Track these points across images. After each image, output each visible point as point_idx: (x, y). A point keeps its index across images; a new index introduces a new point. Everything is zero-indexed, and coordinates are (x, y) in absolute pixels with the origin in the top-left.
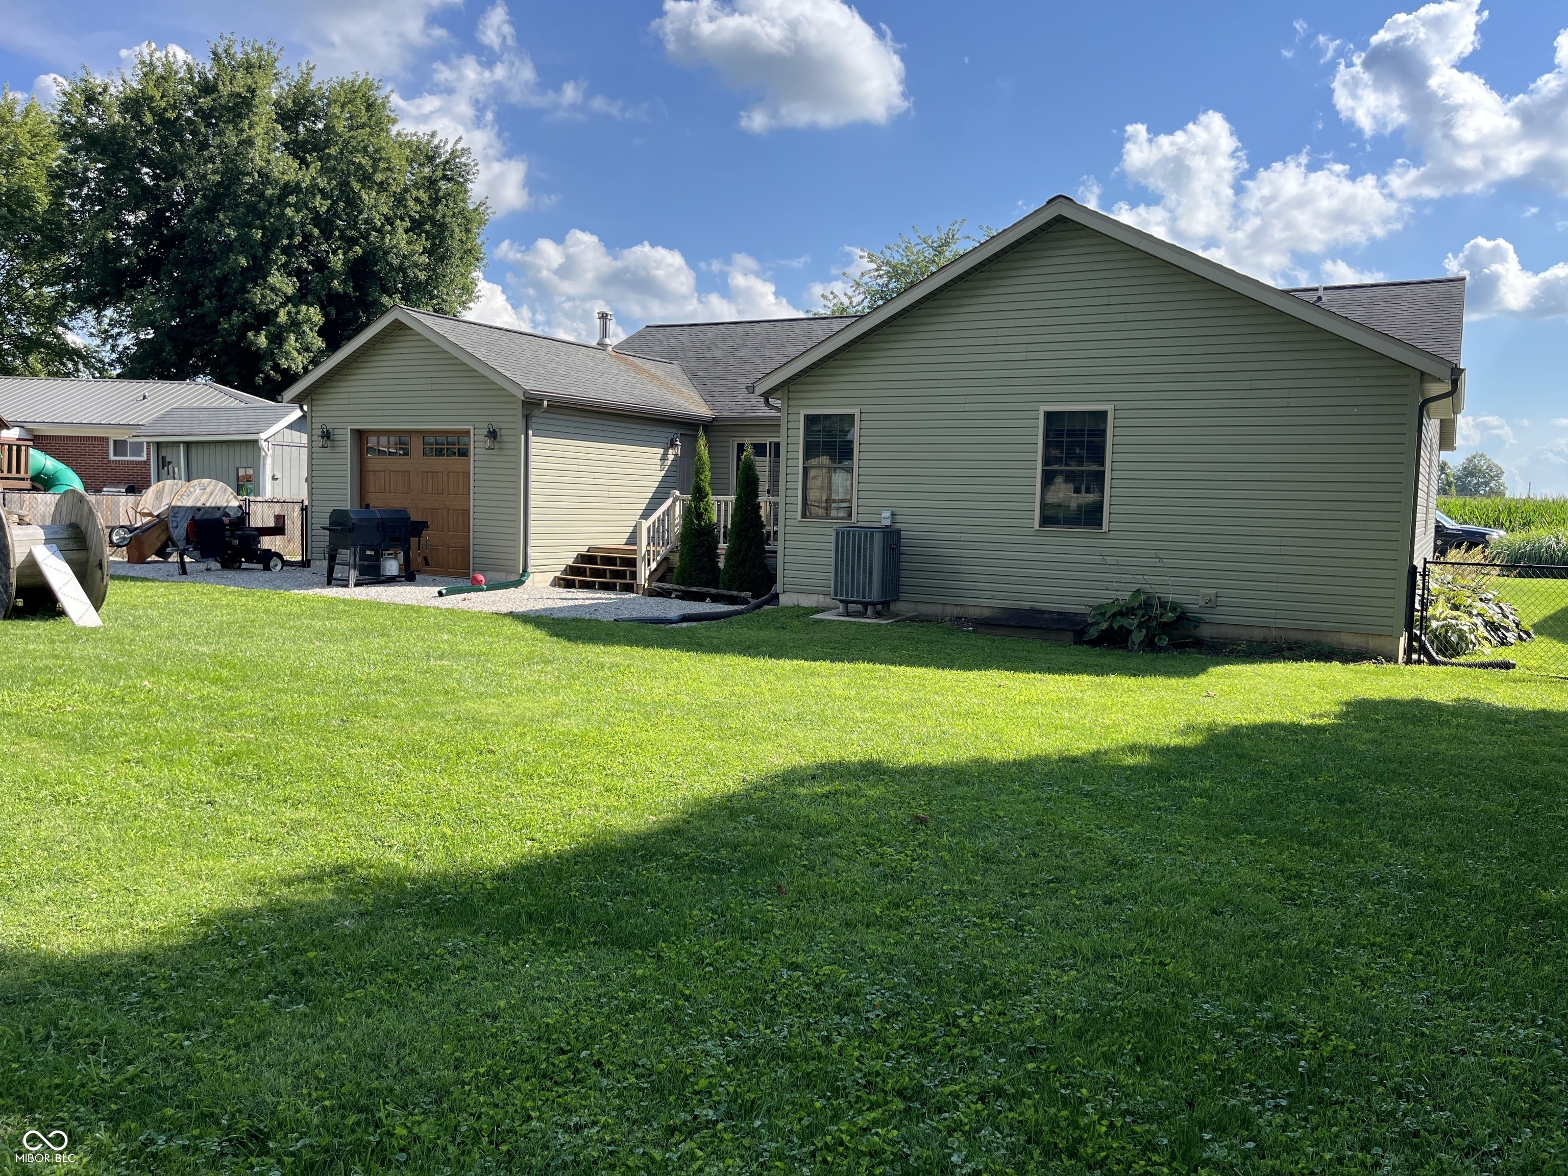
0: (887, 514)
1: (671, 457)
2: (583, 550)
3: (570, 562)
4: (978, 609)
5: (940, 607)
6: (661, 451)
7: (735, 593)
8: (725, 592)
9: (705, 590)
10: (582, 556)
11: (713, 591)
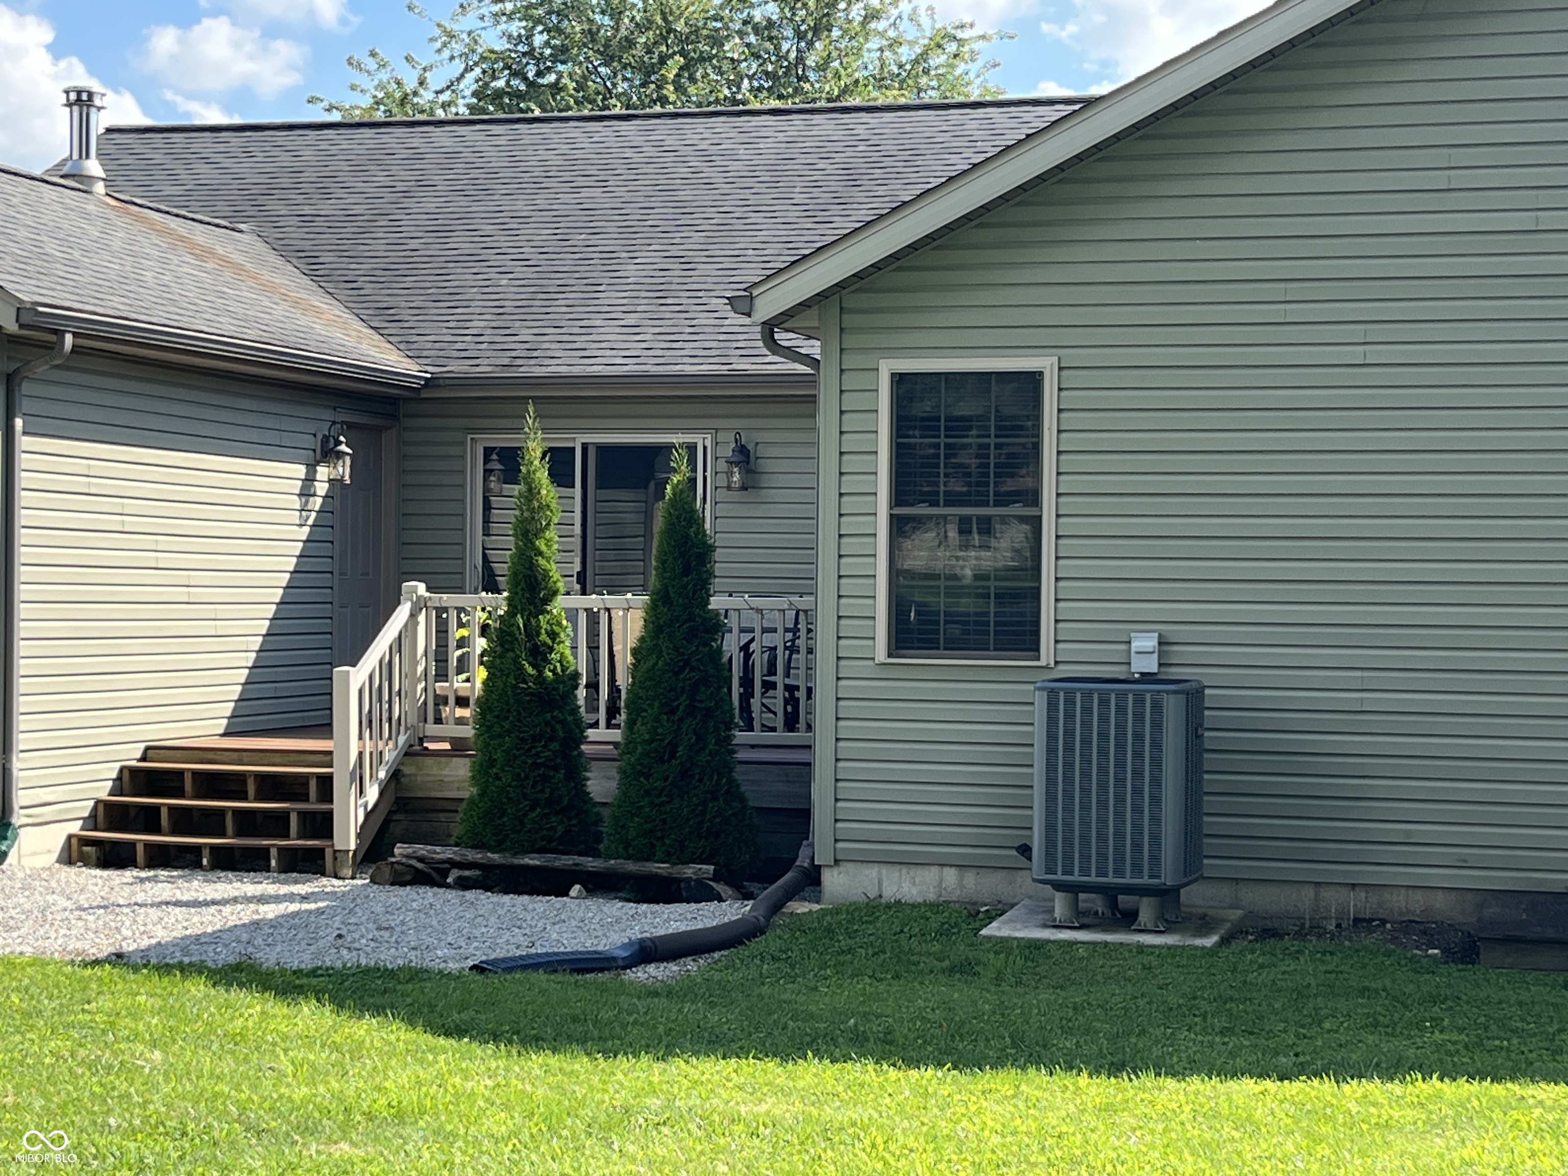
0: (1145, 642)
1: (322, 488)
2: (131, 755)
3: (103, 791)
4: (1418, 896)
5: (1309, 893)
6: (300, 470)
7: (660, 868)
8: (631, 867)
9: (565, 861)
10: (133, 772)
11: (591, 864)
